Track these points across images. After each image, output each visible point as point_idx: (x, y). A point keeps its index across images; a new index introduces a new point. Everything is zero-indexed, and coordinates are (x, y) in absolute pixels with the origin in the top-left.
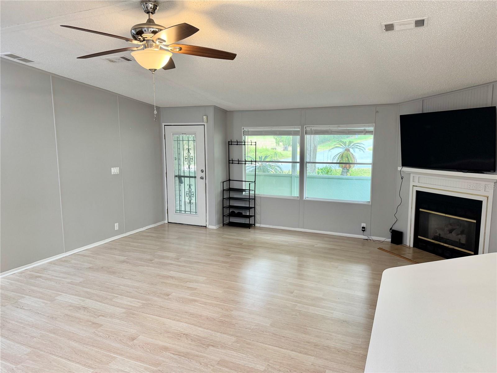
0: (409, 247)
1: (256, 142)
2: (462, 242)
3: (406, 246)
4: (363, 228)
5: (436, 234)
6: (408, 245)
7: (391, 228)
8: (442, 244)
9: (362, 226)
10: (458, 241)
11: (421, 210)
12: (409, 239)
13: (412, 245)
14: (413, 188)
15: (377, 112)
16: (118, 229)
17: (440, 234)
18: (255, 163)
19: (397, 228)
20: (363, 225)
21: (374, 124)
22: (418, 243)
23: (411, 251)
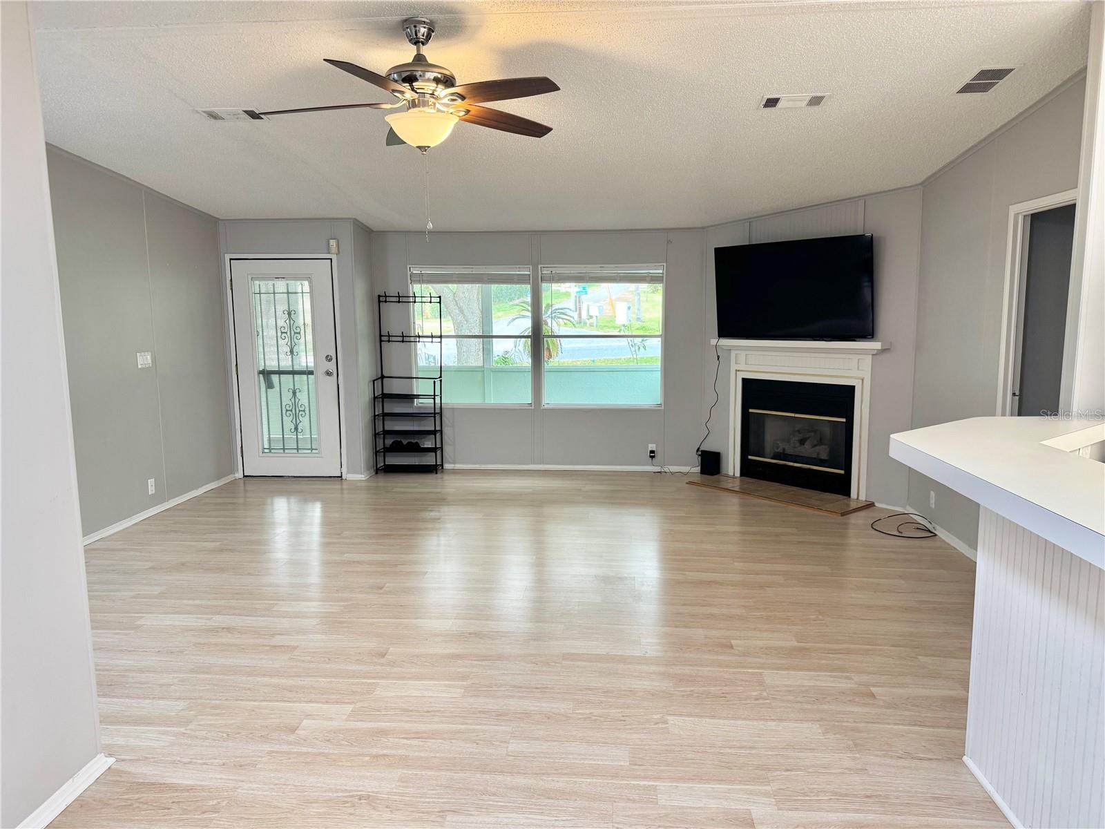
0: (734, 477)
1: (440, 297)
2: (823, 458)
3: (727, 476)
4: (652, 452)
5: (777, 449)
6: (731, 473)
7: (699, 448)
8: (791, 464)
9: (650, 449)
10: (815, 456)
11: (751, 411)
12: (732, 463)
13: (738, 474)
14: (736, 374)
15: (669, 242)
16: (154, 492)
17: (784, 449)
18: (439, 340)
19: (709, 446)
20: (652, 447)
21: (665, 264)
22: (748, 469)
23: (738, 482)
